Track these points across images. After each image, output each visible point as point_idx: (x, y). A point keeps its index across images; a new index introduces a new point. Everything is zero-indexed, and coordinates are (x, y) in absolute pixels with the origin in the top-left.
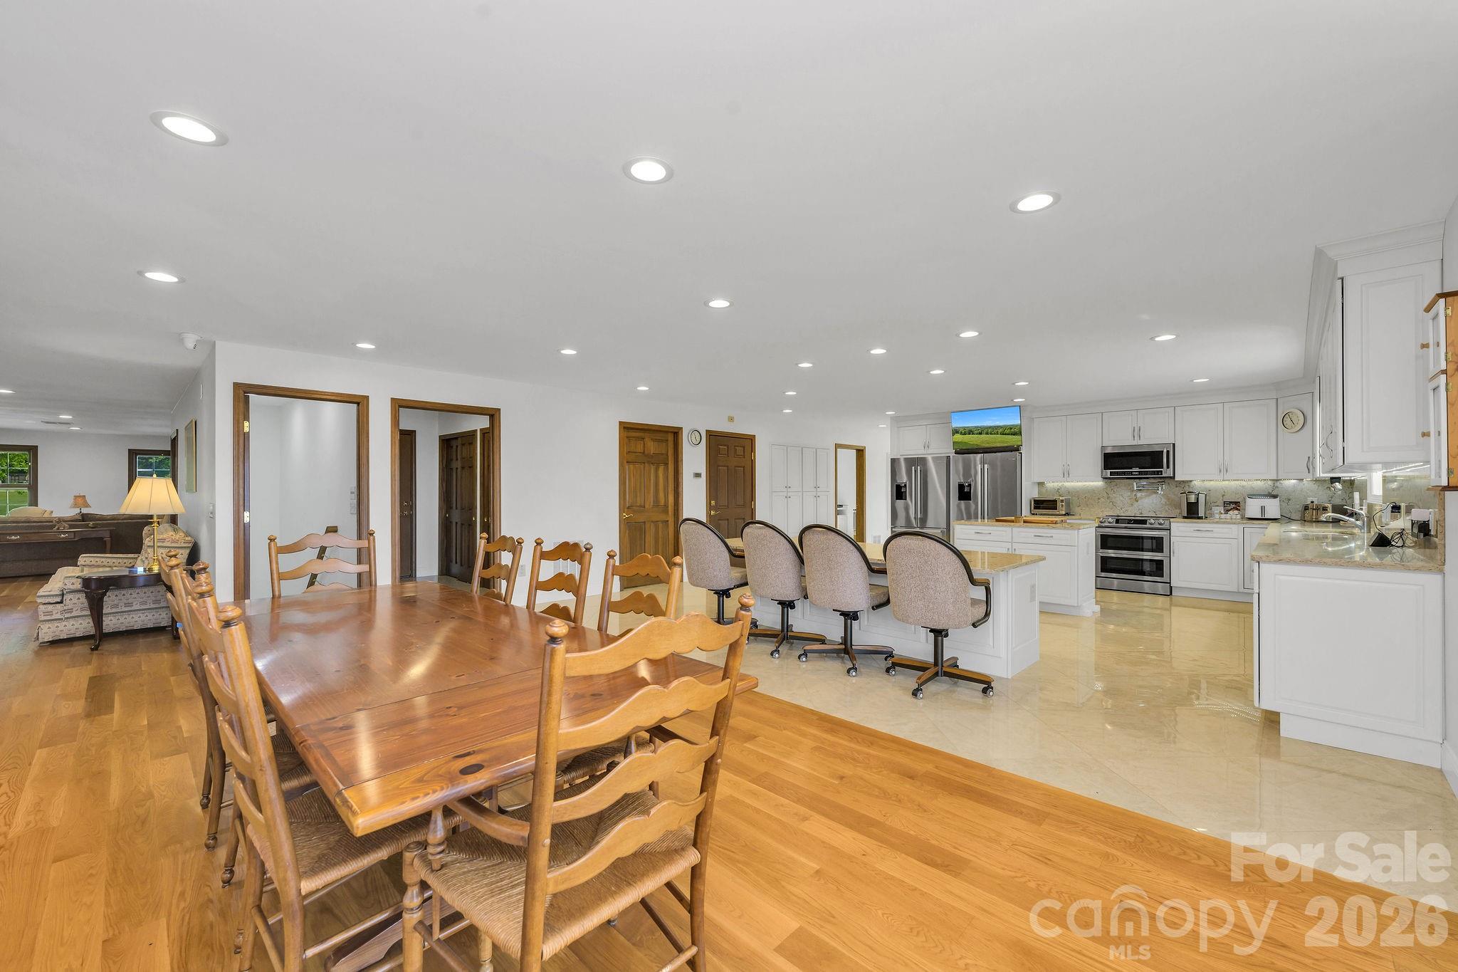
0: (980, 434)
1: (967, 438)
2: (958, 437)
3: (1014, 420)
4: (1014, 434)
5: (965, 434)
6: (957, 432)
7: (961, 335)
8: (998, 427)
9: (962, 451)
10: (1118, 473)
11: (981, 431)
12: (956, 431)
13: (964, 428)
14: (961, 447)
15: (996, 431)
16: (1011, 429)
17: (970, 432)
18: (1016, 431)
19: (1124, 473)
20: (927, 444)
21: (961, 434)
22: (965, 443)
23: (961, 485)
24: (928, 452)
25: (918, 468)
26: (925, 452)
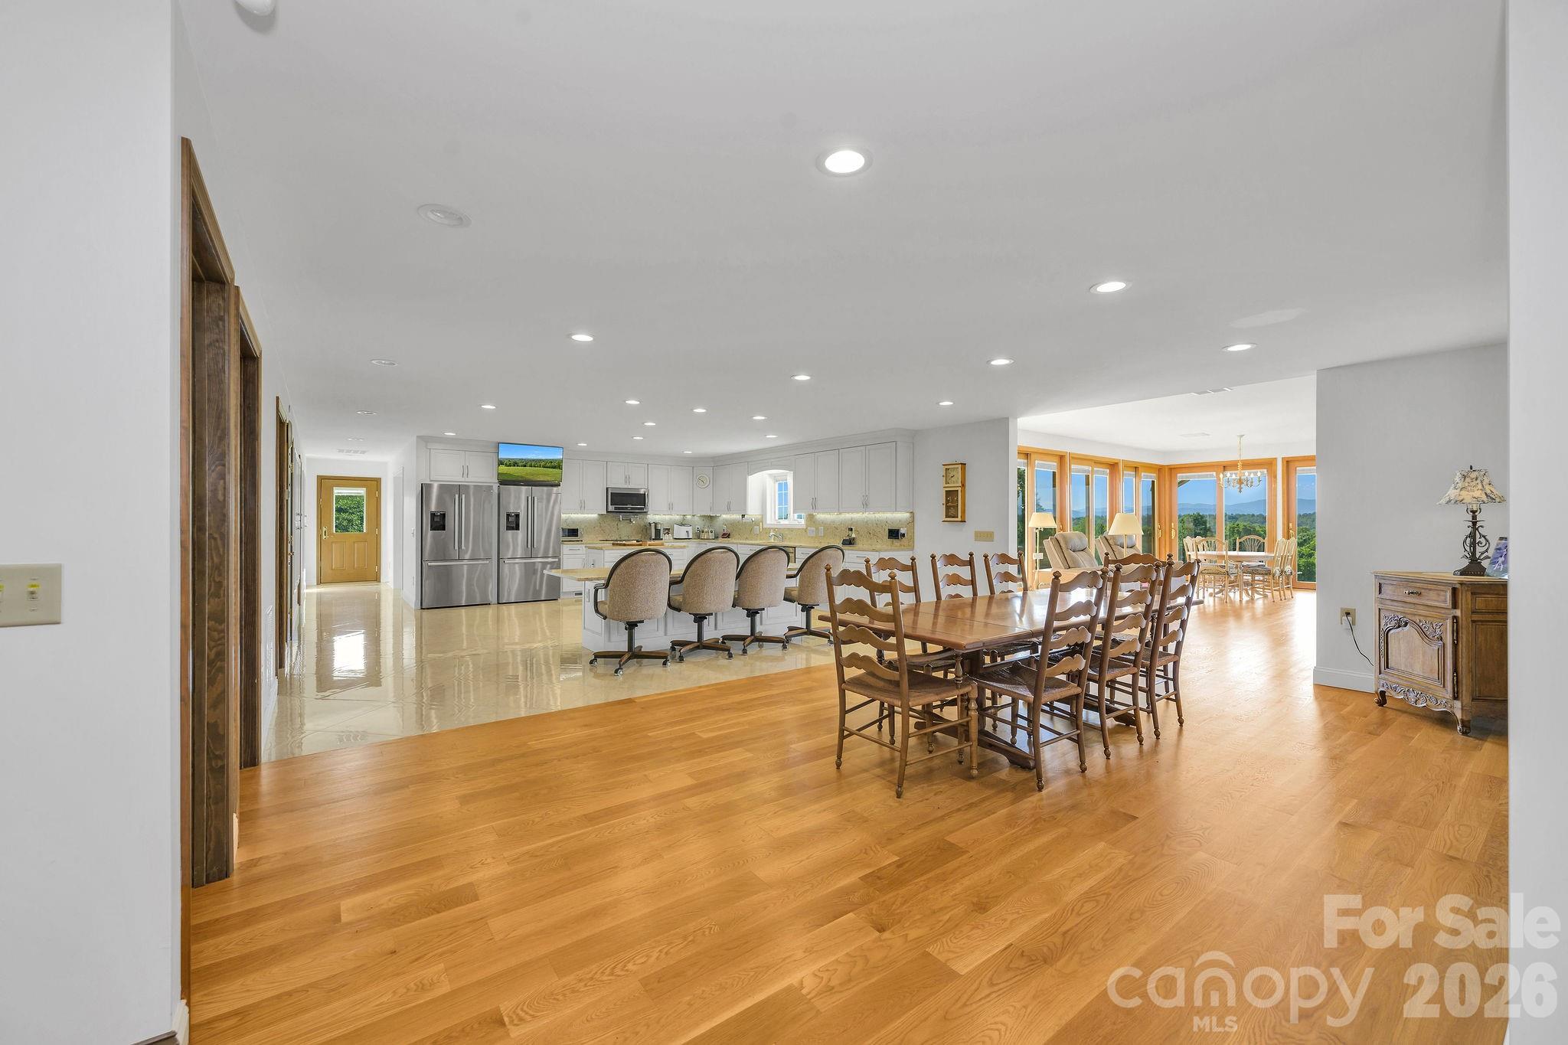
0: (524, 466)
1: (512, 470)
2: (503, 469)
3: (557, 455)
4: (554, 467)
5: (510, 465)
6: (502, 464)
7: (573, 337)
8: (541, 460)
9: (505, 481)
10: (619, 508)
11: (526, 463)
12: (501, 463)
13: (509, 460)
14: (506, 478)
15: (538, 464)
16: (555, 463)
17: (515, 464)
18: (557, 465)
19: (623, 508)
20: (465, 471)
21: (506, 465)
22: (510, 475)
23: (508, 515)
24: (467, 480)
25: (464, 496)
26: (463, 480)
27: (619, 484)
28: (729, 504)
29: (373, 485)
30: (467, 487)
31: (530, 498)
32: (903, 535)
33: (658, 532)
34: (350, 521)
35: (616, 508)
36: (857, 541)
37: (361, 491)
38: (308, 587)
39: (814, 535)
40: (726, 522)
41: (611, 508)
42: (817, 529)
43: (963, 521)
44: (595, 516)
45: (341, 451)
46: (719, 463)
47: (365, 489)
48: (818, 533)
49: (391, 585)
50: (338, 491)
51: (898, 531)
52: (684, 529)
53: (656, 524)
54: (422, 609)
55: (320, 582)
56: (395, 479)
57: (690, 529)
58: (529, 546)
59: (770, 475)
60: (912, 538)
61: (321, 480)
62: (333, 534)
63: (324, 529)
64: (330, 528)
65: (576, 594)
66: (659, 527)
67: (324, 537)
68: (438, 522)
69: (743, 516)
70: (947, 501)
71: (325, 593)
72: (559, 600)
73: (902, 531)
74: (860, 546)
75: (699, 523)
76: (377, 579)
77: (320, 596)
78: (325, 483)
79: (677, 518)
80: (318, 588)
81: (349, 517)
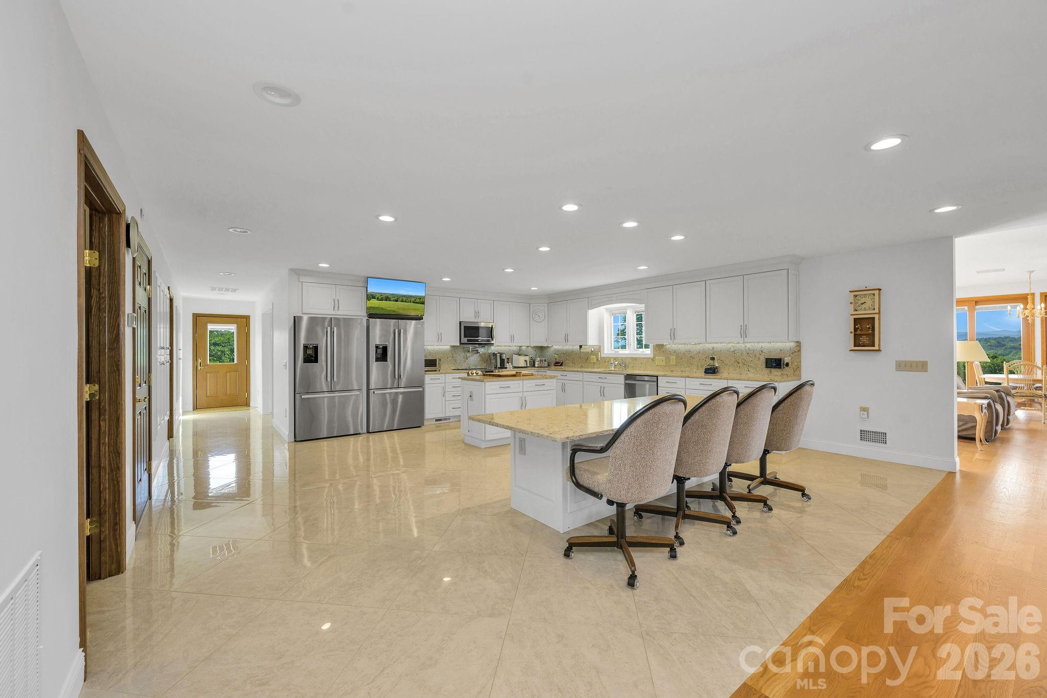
0: (397, 301)
1: (382, 304)
2: (374, 303)
4: (419, 303)
5: (382, 300)
6: (374, 297)
9: (374, 314)
10: (470, 340)
11: (397, 298)
12: (370, 297)
13: (380, 294)
14: (375, 311)
15: (409, 300)
16: (420, 299)
17: (387, 298)
18: (421, 301)
19: (473, 340)
20: (336, 305)
21: (378, 299)
22: (382, 309)
23: (377, 347)
24: (338, 313)
25: (335, 328)
26: (334, 313)
27: (469, 317)
28: (567, 336)
29: (243, 322)
30: (338, 319)
31: (397, 330)
32: (787, 365)
33: (502, 361)
34: (223, 352)
35: (468, 340)
36: (721, 370)
37: (232, 328)
38: (184, 413)
39: (664, 364)
40: (557, 352)
41: (465, 340)
42: (668, 359)
43: (879, 350)
44: (448, 347)
45: (213, 289)
46: (555, 299)
47: (236, 325)
48: (669, 361)
49: (260, 410)
50: (211, 327)
51: (780, 360)
52: (522, 358)
53: (501, 354)
54: (295, 441)
55: (196, 408)
56: (264, 315)
57: (527, 358)
58: (397, 377)
59: (607, 309)
60: (798, 368)
61: (197, 317)
62: (207, 365)
63: (200, 361)
64: (205, 360)
65: (436, 420)
66: (504, 357)
67: (199, 368)
68: (312, 355)
69: (581, 347)
70: (856, 330)
71: (200, 420)
72: (423, 428)
73: (787, 360)
74: (725, 375)
75: (532, 353)
76: (247, 404)
77: (195, 423)
78: (199, 320)
79: (516, 349)
80: (194, 414)
81: (222, 349)
